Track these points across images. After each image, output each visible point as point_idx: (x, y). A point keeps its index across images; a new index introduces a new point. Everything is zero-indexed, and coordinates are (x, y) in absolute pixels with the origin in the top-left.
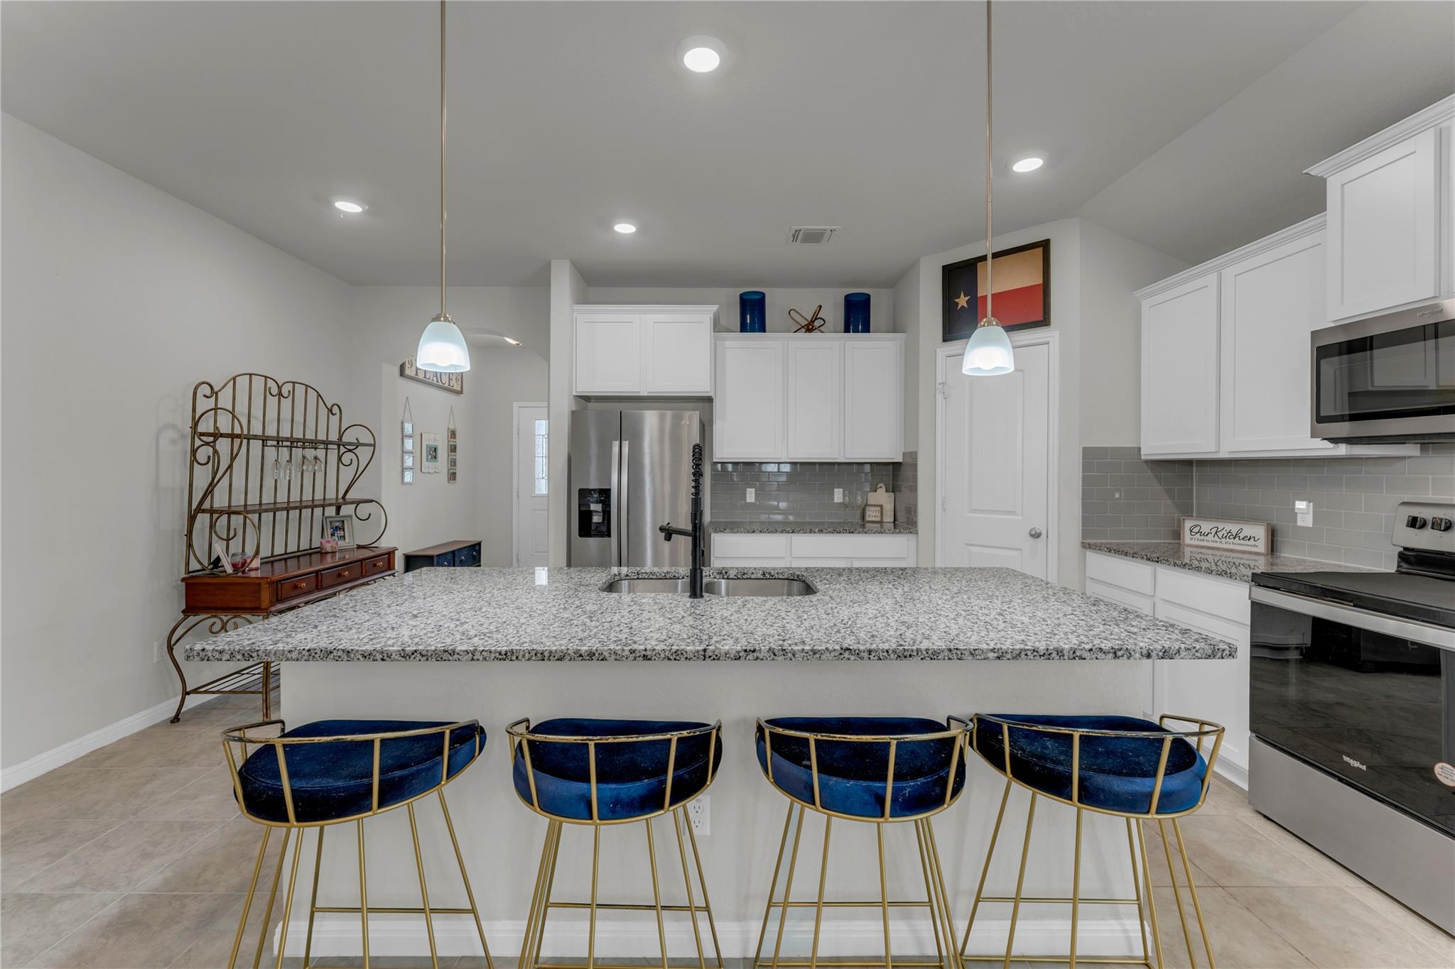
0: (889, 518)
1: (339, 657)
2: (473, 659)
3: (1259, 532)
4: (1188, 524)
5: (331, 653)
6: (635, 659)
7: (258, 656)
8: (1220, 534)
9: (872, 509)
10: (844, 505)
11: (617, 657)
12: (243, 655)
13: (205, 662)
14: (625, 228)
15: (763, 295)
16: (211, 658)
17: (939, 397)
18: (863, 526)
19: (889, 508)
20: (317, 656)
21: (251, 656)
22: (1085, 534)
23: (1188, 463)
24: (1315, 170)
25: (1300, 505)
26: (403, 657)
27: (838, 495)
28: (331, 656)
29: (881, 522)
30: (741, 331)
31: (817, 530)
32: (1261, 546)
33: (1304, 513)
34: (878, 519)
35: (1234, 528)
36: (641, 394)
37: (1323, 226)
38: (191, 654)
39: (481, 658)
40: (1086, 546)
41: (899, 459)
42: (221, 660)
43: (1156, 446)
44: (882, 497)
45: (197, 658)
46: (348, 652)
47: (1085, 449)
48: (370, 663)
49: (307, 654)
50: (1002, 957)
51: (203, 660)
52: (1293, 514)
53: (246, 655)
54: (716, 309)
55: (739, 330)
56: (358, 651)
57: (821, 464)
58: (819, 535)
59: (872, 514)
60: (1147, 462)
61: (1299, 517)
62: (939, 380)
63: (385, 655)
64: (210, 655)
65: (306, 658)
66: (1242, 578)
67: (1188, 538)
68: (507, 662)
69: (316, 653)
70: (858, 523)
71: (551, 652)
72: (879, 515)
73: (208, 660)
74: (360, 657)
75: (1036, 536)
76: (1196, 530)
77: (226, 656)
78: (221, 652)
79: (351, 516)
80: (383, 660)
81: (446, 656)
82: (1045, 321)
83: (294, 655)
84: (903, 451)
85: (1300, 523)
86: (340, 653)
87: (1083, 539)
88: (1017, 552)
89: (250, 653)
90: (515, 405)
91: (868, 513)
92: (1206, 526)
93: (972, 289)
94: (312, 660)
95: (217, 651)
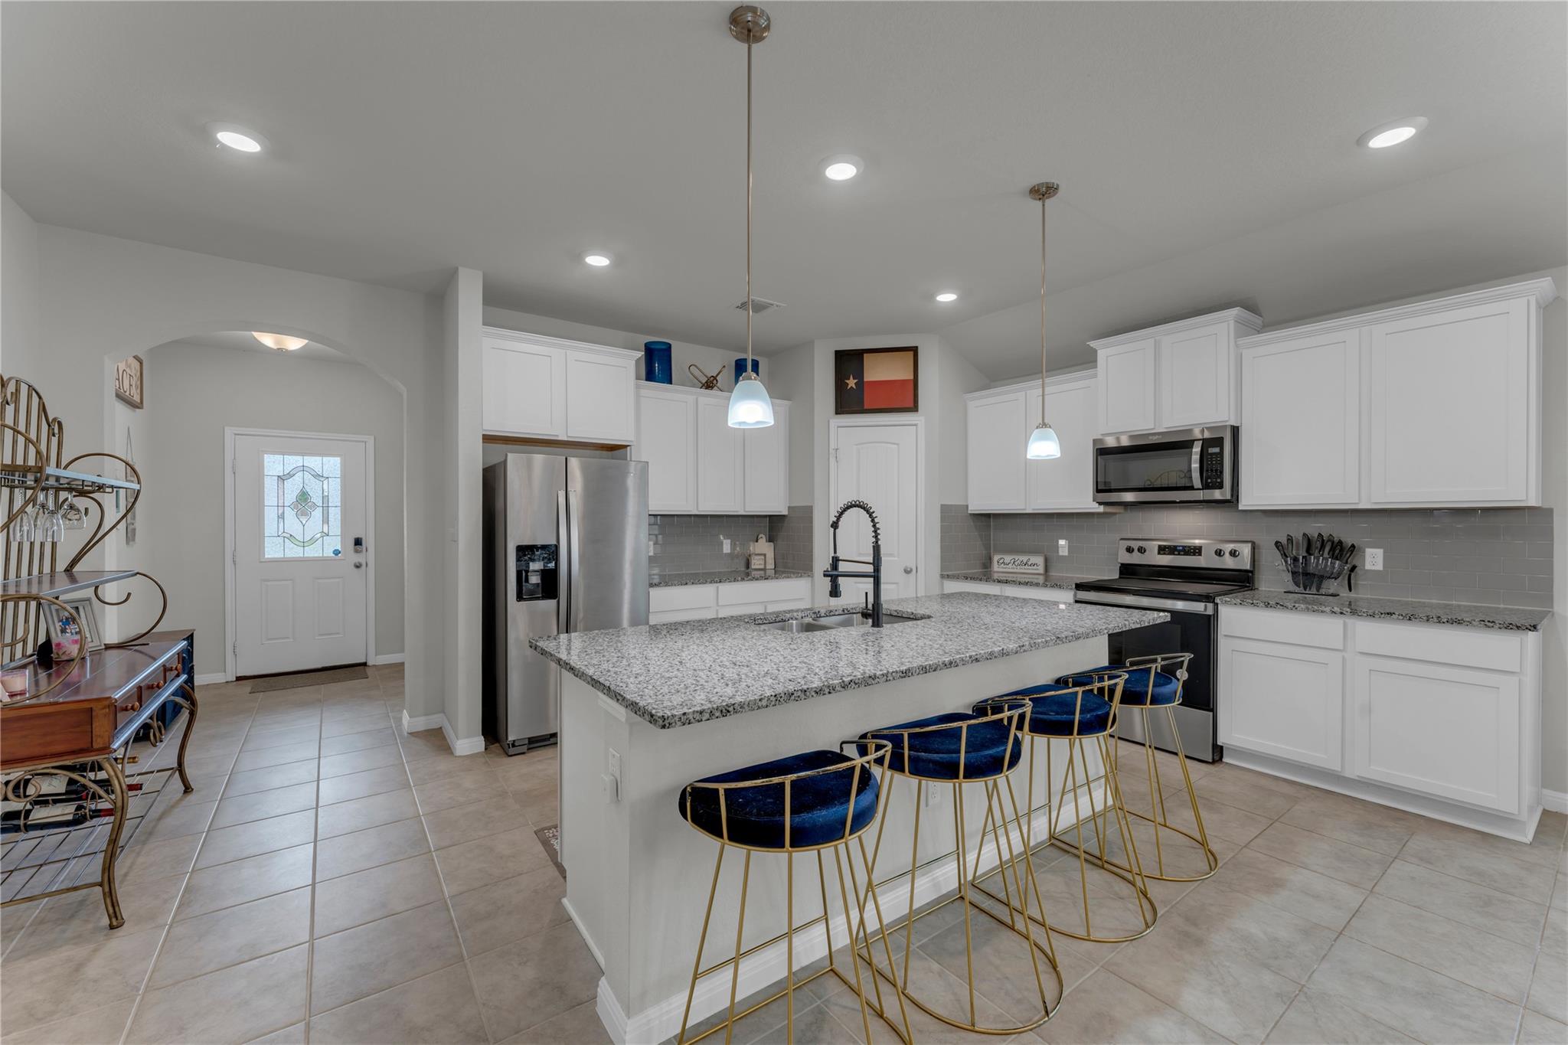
0: (770, 565)
1: (799, 697)
2: (887, 680)
3: (1039, 560)
4: (996, 558)
5: (793, 694)
6: (972, 662)
7: (734, 709)
8: (1016, 563)
9: (757, 557)
10: (731, 556)
11: (964, 662)
12: (722, 711)
13: (687, 726)
14: (597, 261)
15: (669, 346)
16: (692, 720)
17: (832, 460)
18: (748, 575)
19: (770, 555)
20: (782, 700)
21: (728, 711)
22: (942, 569)
23: (988, 516)
24: (1093, 344)
25: (1062, 542)
26: (843, 687)
27: (727, 547)
28: (793, 697)
29: (764, 570)
30: (646, 380)
31: (740, 578)
32: (1041, 569)
33: (1063, 546)
34: (762, 567)
35: (1025, 558)
36: (560, 438)
37: (1095, 376)
38: (673, 721)
39: (891, 678)
40: (942, 576)
41: (785, 512)
42: (701, 720)
43: (977, 505)
44: (763, 547)
45: (679, 723)
46: (805, 691)
47: (942, 505)
48: (821, 698)
49: (774, 699)
50: (1089, 817)
51: (684, 724)
52: (1057, 546)
53: (724, 711)
54: (640, 356)
55: (644, 377)
56: (812, 688)
57: (712, 516)
58: (741, 583)
59: (756, 563)
60: (971, 514)
61: (1060, 549)
62: (832, 446)
63: (831, 688)
64: (691, 717)
65: (773, 703)
66: (1068, 588)
67: (996, 567)
68: (907, 678)
69: (781, 697)
70: (745, 571)
71: (930, 666)
72: (763, 563)
73: (689, 724)
74: (813, 694)
75: (908, 571)
76: (1001, 561)
77: (707, 716)
78: (701, 713)
79: (89, 600)
80: (830, 693)
81: (870, 681)
82: (914, 408)
83: (764, 703)
84: (788, 505)
85: (1061, 553)
86: (799, 693)
87: (941, 571)
88: (895, 585)
89: (728, 708)
90: (229, 432)
91: (753, 562)
92: (1008, 558)
93: (859, 375)
94: (779, 704)
95: (697, 712)
